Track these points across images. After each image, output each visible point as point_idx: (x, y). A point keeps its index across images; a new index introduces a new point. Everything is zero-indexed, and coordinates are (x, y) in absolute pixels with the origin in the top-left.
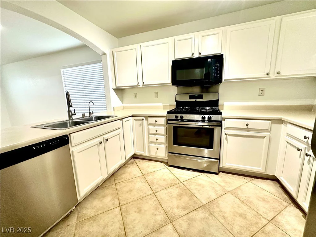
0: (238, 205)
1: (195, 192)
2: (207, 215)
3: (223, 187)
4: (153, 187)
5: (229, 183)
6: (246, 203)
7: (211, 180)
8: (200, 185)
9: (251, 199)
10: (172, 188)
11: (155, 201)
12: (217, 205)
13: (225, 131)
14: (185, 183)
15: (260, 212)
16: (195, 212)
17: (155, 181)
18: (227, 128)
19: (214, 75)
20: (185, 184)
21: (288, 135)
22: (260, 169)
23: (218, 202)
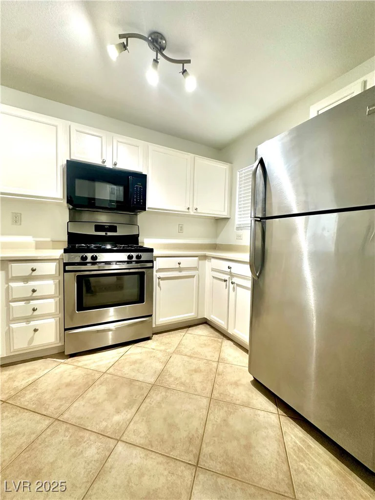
0: (188, 361)
1: (132, 375)
2: (164, 393)
3: (165, 351)
4: (46, 409)
5: (169, 343)
6: (194, 356)
7: (147, 350)
8: (135, 362)
9: (196, 350)
10: (93, 389)
11: (67, 430)
12: (169, 375)
13: (157, 274)
14: (111, 370)
15: (209, 358)
16: (147, 400)
17: (47, 396)
18: (159, 270)
19: (136, 199)
20: (113, 372)
21: (213, 270)
22: (193, 314)
23: (167, 370)
